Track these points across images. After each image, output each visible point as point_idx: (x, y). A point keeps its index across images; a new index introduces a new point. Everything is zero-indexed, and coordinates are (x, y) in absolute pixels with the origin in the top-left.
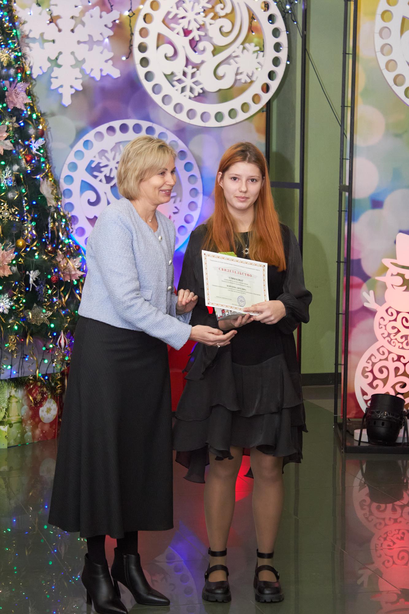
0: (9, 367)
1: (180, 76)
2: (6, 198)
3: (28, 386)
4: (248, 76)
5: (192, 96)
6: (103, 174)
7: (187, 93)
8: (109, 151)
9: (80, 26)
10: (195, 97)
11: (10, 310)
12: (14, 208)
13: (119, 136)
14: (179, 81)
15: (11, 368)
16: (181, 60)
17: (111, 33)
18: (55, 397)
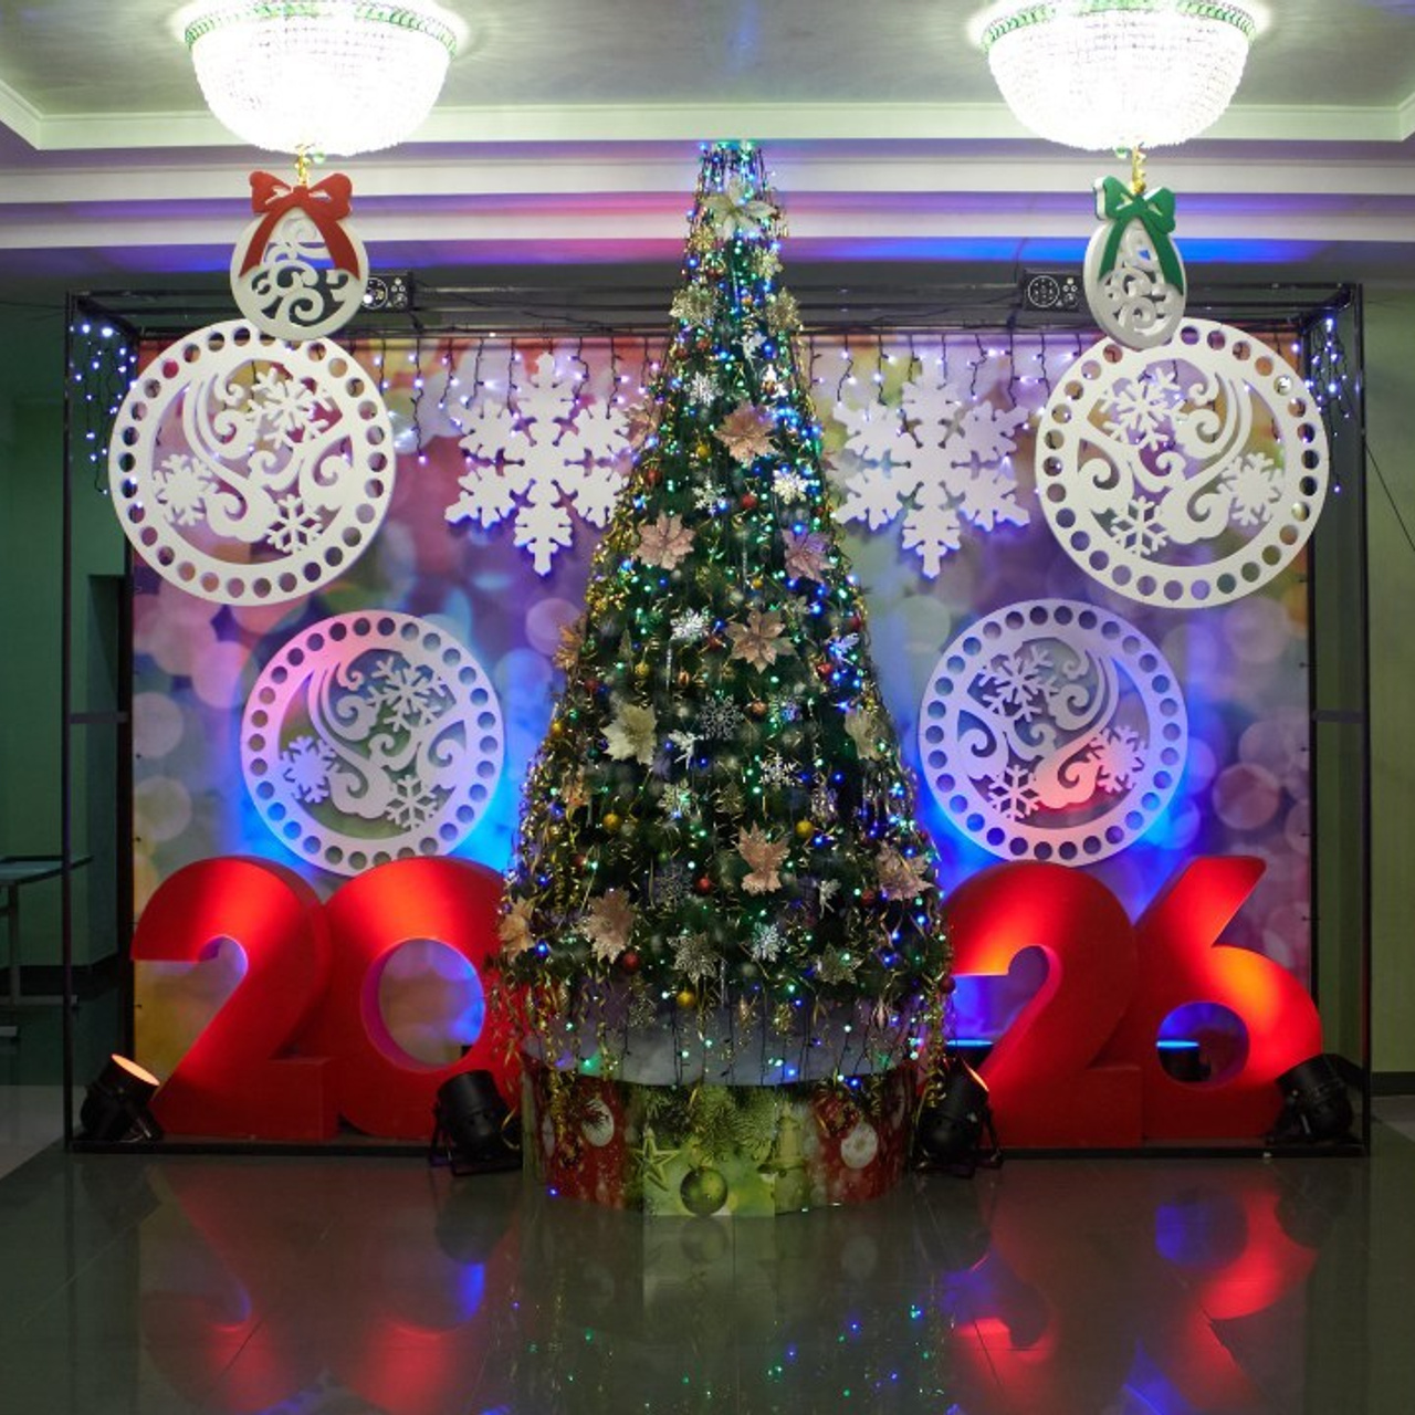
0: (779, 1063)
1: (1123, 515)
2: (778, 744)
3: (817, 1099)
4: (1253, 511)
5: (1148, 552)
6: (1001, 698)
7: (1139, 546)
8: (1012, 658)
9: (955, 436)
10: (1152, 553)
11: (781, 954)
12: (792, 763)
13: (1030, 630)
14: (1124, 526)
15: (783, 1066)
16: (1125, 487)
17: (1012, 447)
18: (871, 1120)
